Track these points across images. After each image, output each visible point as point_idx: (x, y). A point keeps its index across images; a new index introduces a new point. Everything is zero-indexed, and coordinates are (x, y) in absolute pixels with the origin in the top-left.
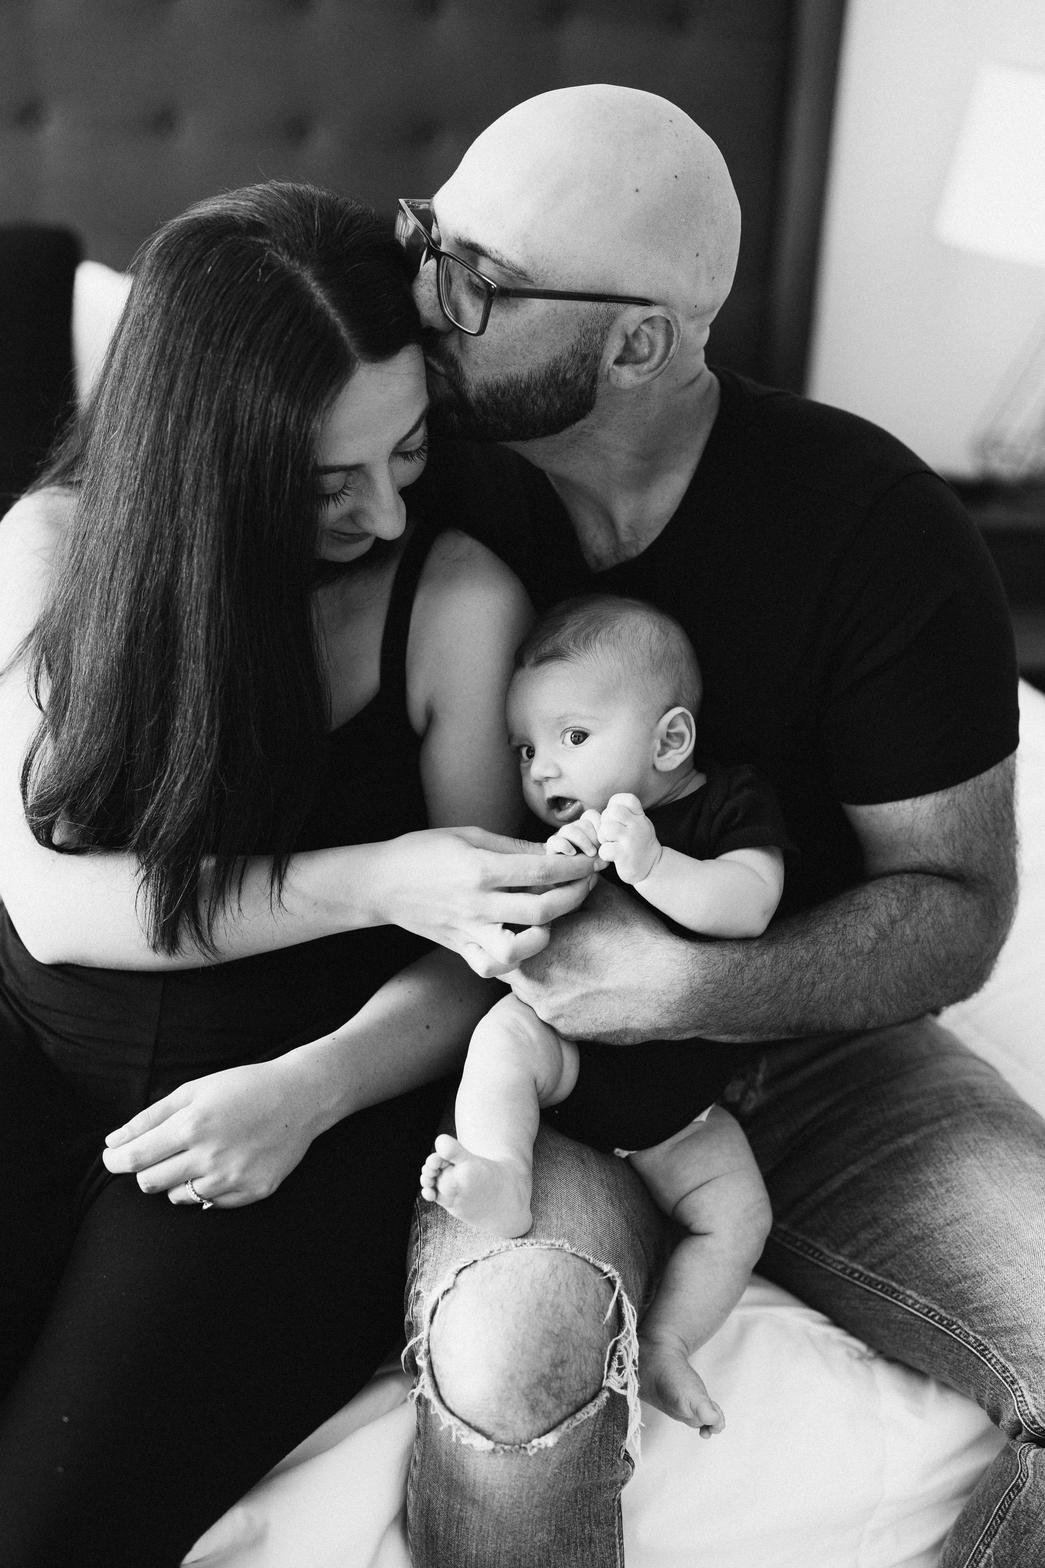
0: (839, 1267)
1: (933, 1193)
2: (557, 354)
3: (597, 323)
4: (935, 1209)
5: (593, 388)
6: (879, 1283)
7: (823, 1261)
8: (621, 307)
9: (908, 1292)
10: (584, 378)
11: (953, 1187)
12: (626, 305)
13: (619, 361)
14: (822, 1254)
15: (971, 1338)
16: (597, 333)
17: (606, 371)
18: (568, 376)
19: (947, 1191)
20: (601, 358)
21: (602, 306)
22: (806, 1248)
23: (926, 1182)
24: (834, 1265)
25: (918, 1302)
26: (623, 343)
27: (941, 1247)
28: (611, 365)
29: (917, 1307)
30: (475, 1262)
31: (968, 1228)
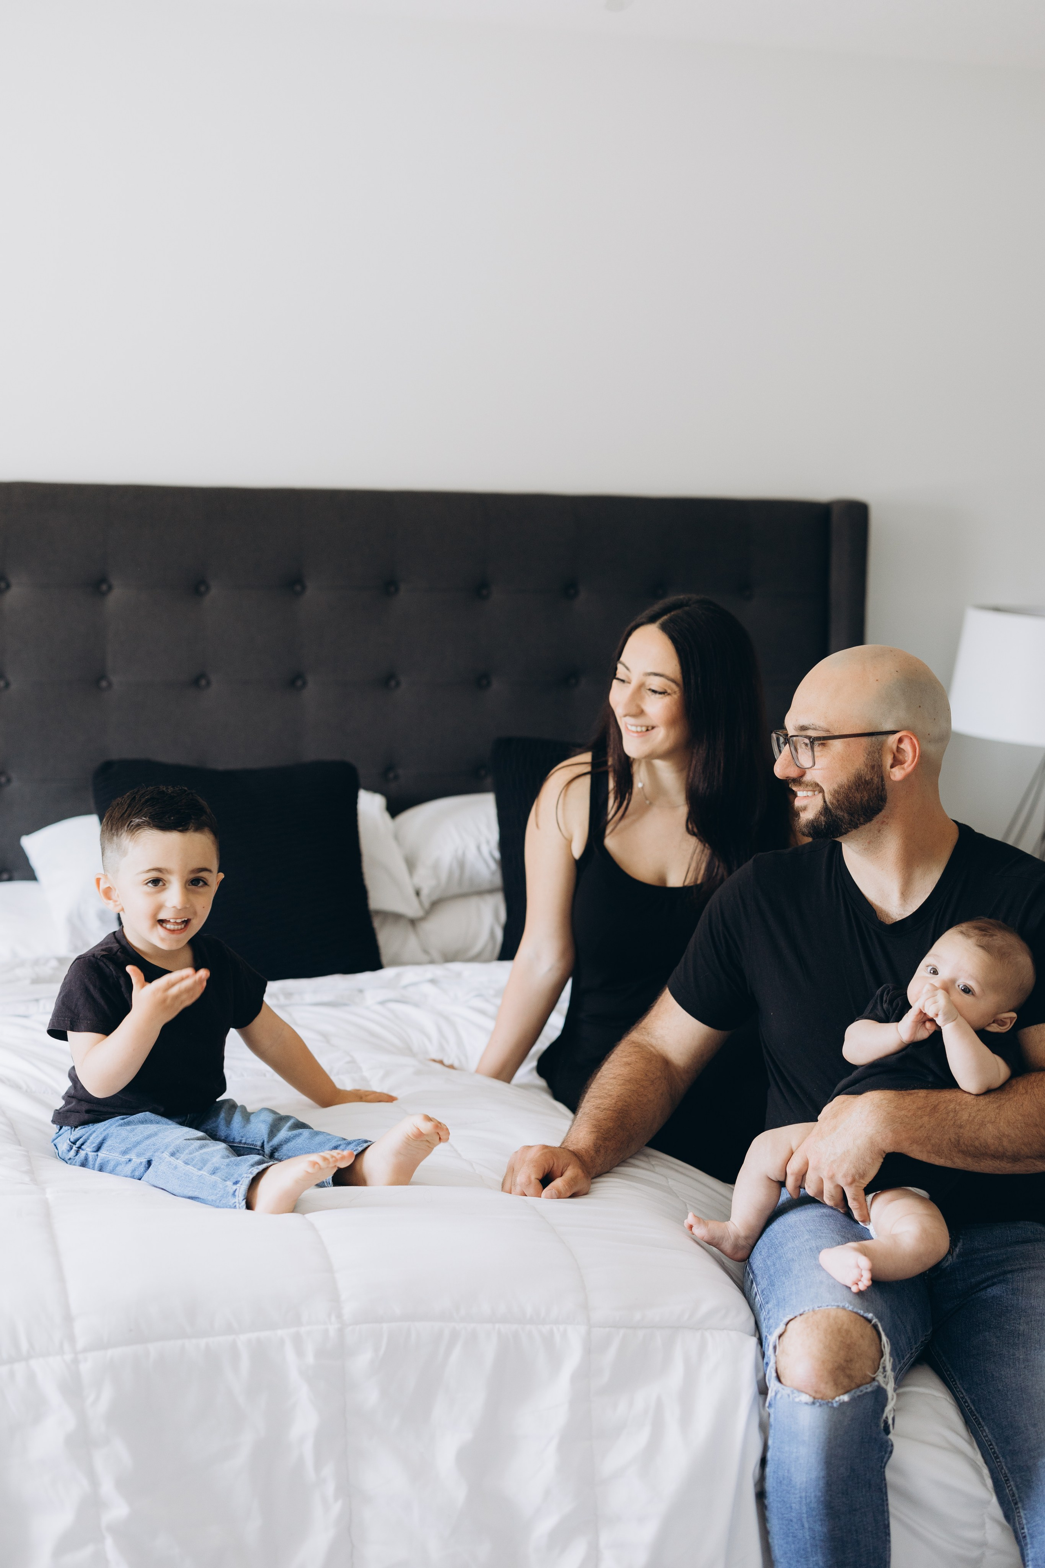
0: (961, 1396)
1: (1017, 1365)
2: (858, 767)
3: (874, 747)
4: (1014, 1376)
5: (883, 784)
6: (975, 1415)
7: (955, 1388)
8: (884, 737)
9: (985, 1428)
10: (876, 779)
11: (1028, 1366)
12: (887, 736)
13: (892, 767)
14: (956, 1384)
15: (1003, 1471)
16: (875, 752)
17: (887, 773)
18: (867, 779)
19: (1025, 1368)
20: (882, 766)
21: (874, 738)
22: (951, 1376)
23: (1017, 1357)
24: (959, 1393)
25: (988, 1437)
26: (892, 756)
27: (1008, 1403)
28: (889, 769)
29: (987, 1439)
30: (796, 1317)
31: (1024, 1396)
